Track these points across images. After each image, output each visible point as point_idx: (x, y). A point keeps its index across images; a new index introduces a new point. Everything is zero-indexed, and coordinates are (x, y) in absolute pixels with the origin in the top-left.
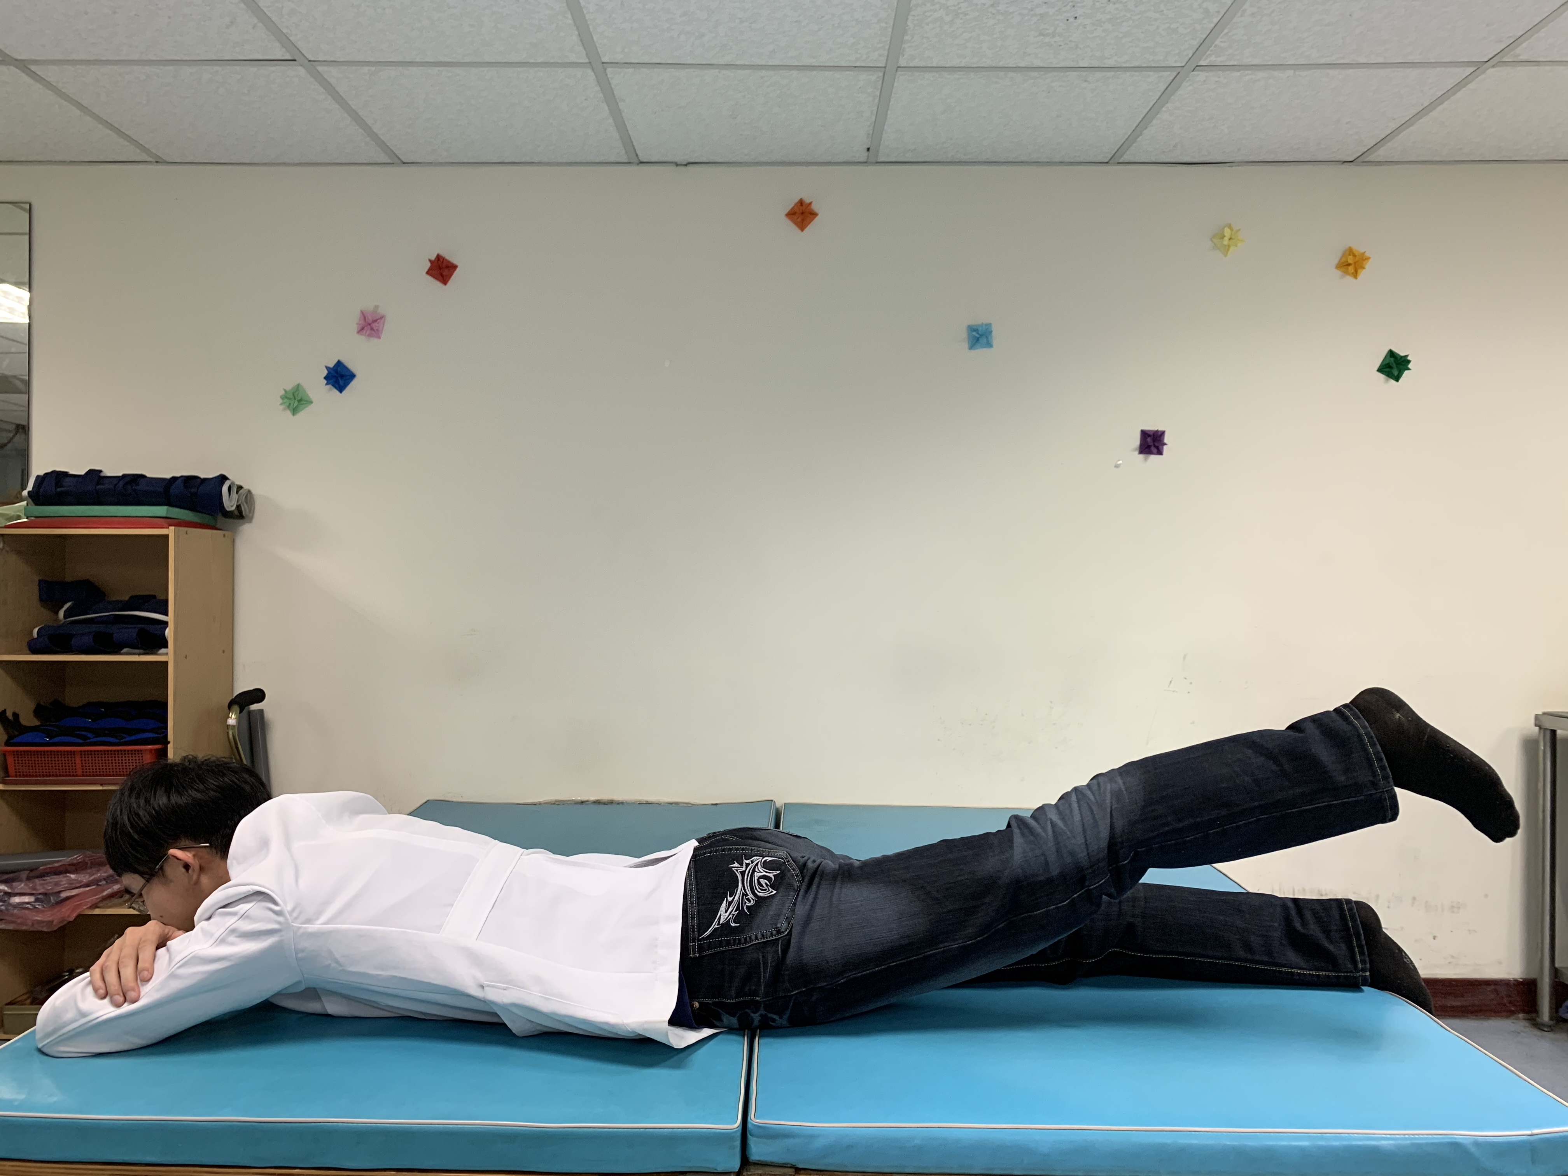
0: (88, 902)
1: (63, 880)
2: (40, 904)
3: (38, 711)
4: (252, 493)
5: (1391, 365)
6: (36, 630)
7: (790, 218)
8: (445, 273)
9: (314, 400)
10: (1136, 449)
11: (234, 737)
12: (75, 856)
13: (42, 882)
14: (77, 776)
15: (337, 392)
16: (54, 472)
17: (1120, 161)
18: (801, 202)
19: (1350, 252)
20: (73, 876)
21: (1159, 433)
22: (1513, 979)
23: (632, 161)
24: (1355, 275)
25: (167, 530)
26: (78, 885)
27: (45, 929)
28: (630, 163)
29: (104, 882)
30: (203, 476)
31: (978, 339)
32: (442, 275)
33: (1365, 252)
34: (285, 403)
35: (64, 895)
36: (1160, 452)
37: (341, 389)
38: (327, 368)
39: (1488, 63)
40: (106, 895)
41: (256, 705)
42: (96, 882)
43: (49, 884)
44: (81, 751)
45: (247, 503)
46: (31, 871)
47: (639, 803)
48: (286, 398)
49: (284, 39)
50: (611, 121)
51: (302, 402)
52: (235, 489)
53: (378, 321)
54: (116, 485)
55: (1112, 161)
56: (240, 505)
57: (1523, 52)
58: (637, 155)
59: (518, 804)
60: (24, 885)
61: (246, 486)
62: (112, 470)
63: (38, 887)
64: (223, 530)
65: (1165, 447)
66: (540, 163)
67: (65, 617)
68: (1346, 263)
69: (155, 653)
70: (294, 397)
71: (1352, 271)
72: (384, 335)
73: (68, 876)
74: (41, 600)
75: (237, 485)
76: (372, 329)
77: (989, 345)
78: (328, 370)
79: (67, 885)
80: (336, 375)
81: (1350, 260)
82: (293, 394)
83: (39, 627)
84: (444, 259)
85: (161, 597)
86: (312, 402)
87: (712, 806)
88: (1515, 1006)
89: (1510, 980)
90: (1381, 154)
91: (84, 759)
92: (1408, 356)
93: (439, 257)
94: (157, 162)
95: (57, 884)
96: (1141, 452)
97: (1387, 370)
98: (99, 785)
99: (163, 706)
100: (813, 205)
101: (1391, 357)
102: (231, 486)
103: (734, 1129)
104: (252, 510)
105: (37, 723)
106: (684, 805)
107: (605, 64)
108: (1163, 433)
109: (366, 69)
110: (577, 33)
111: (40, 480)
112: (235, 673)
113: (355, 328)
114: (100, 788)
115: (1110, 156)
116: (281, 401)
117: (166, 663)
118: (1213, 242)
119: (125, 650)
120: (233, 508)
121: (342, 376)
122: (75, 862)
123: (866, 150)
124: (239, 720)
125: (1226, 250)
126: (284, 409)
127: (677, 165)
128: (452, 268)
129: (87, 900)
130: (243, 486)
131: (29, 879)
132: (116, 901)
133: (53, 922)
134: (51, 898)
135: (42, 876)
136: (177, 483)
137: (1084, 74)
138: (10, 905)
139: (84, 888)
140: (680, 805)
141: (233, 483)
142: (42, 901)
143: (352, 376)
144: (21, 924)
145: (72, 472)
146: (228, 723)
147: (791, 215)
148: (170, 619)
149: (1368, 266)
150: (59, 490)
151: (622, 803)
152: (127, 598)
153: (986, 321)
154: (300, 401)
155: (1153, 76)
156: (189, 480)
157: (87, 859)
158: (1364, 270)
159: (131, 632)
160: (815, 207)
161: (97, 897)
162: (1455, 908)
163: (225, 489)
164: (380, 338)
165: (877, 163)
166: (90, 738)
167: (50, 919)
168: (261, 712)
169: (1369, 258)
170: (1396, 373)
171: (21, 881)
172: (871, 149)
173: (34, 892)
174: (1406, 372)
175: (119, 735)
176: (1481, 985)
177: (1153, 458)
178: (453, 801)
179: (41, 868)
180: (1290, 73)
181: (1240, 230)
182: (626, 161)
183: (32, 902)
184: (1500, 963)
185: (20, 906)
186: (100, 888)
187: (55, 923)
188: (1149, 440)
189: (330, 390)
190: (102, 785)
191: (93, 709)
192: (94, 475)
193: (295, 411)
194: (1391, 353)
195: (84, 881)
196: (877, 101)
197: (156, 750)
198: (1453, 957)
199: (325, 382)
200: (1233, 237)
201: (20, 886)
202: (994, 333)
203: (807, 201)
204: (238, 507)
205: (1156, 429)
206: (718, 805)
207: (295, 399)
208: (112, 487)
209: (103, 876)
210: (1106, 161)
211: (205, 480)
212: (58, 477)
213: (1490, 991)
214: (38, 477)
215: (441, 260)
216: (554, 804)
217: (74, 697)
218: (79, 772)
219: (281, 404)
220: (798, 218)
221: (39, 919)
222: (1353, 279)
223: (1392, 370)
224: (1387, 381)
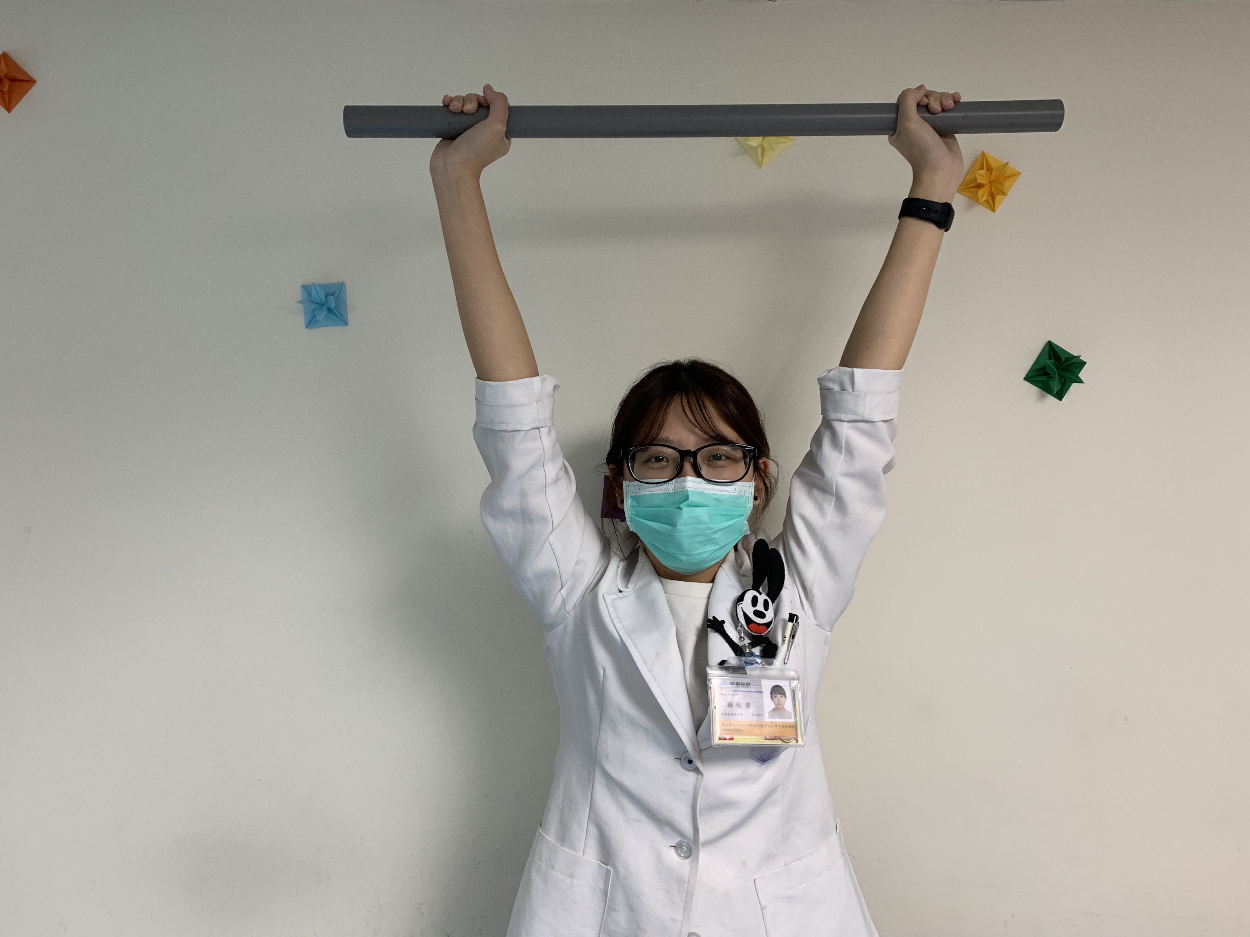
5: (1048, 370)
19: (983, 161)
24: (991, 205)
31: (322, 309)
33: (1008, 163)
68: (976, 183)
71: (985, 198)
77: (344, 320)
81: (982, 176)
92: (1080, 356)
97: (1043, 377)
100: (25, 65)
101: (1052, 353)
125: (758, 156)
149: (1014, 188)
153: (335, 280)
158: (1005, 196)
169: (1019, 174)
170: (1057, 384)
174: (1074, 385)
194: (1051, 349)
202: (349, 300)
222: (988, 212)
223: (1050, 382)
224: (1042, 397)
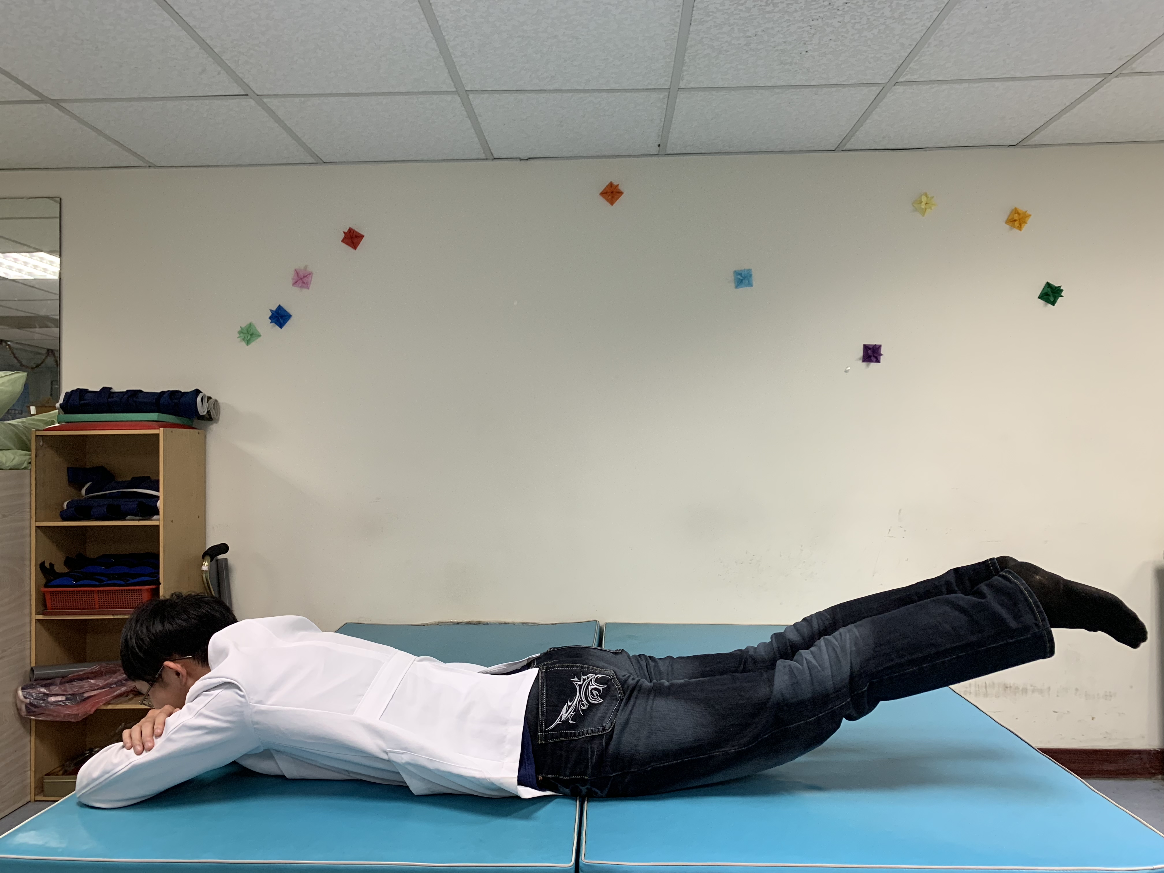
0: (103, 700)
1: (86, 684)
2: (70, 702)
3: (67, 562)
4: (218, 402)
5: (1048, 293)
6: (65, 504)
7: (602, 196)
8: (355, 241)
9: (261, 333)
10: (860, 359)
11: (207, 579)
12: (94, 667)
13: (71, 686)
14: (95, 608)
15: (279, 328)
16: (78, 389)
17: (844, 149)
18: (611, 184)
19: (1016, 211)
20: (92, 681)
21: (877, 347)
22: (1153, 749)
23: (488, 158)
24: (1020, 228)
25: (159, 430)
26: (96, 688)
27: (73, 720)
28: (486, 159)
29: (114, 686)
30: (183, 390)
31: (742, 280)
32: (352, 242)
33: (1027, 211)
34: (241, 336)
35: (86, 695)
36: (878, 361)
37: (281, 326)
38: (271, 311)
39: (1112, 75)
40: (116, 695)
41: (222, 555)
42: (109, 685)
43: (76, 687)
44: (98, 591)
45: (214, 409)
46: (63, 677)
47: (499, 624)
48: (242, 333)
49: (240, 81)
50: (473, 130)
51: (254, 336)
52: (206, 400)
53: (308, 276)
54: (122, 398)
55: (838, 149)
56: (209, 411)
57: (1138, 66)
58: (492, 154)
59: (411, 625)
60: (58, 689)
61: (213, 397)
62: (119, 387)
63: (68, 690)
64: (198, 429)
65: (882, 357)
66: (422, 161)
67: (86, 493)
68: (1013, 220)
69: (149, 519)
70: (248, 332)
71: (1018, 225)
72: (310, 288)
73: (89, 681)
74: (69, 481)
75: (207, 396)
76: (303, 283)
77: (750, 284)
78: (272, 313)
79: (88, 688)
80: (277, 315)
81: (1016, 217)
82: (247, 330)
83: (68, 501)
84: (354, 231)
85: (153, 478)
86: (260, 336)
87: (553, 625)
88: (1155, 769)
89: (1151, 750)
90: (1036, 139)
91: (100, 596)
92: (1060, 286)
93: (350, 230)
94: (150, 166)
95: (81, 687)
96: (864, 361)
97: (1046, 297)
98: (111, 615)
99: (156, 557)
100: (619, 185)
101: (1048, 288)
102: (203, 397)
103: (570, 867)
104: (218, 413)
105: (66, 570)
106: (533, 625)
107: (467, 92)
108: (880, 346)
109: (297, 100)
110: (447, 71)
111: (68, 395)
112: (207, 532)
113: (291, 282)
114: (112, 617)
115: (837, 145)
116: (238, 335)
117: (158, 526)
118: (914, 206)
119: (129, 517)
120: (205, 413)
121: (282, 317)
122: (94, 671)
123: (658, 146)
124: (210, 567)
125: (923, 212)
126: (240, 341)
127: (521, 159)
128: (360, 237)
129: (103, 699)
130: (212, 397)
131: (61, 683)
132: (123, 699)
133: (78, 714)
134: (78, 697)
135: (71, 681)
136: (164, 396)
137: (815, 89)
138: (48, 702)
139: (100, 690)
140: (529, 625)
141: (204, 395)
142: (71, 700)
143: (290, 316)
144: (57, 716)
145: (90, 389)
146: (202, 569)
147: (604, 194)
148: (161, 494)
149: (1030, 221)
150: (81, 402)
151: (487, 624)
152: (129, 479)
153: (747, 268)
154: (251, 335)
155: (865, 90)
156: (174, 393)
157: (103, 669)
158: (1026, 225)
159: (133, 504)
160: (621, 188)
161: (110, 696)
162: (1108, 696)
163: (199, 399)
164: (308, 288)
165: (666, 154)
166: (104, 581)
167: (77, 713)
168: (226, 560)
169: (1030, 215)
170: (1052, 299)
171: (56, 685)
172: (661, 146)
173: (65, 693)
174: (1060, 298)
175: (125, 579)
176: (1128, 754)
177: (873, 365)
178: (364, 624)
179: (70, 675)
180: (965, 85)
181: (933, 197)
182: (485, 158)
183: (63, 701)
184: (1143, 737)
185: (55, 703)
186: (111, 690)
187: (80, 715)
188: (869, 352)
189: (273, 327)
190: (113, 615)
191: (106, 559)
192: (106, 390)
193: (248, 342)
194: (1048, 285)
195: (101, 684)
196: (664, 112)
197: (151, 589)
198: (1106, 732)
199: (270, 321)
200: (928, 202)
201: (55, 689)
202: (753, 276)
203: (615, 183)
204: (208, 412)
205: (874, 344)
206: (557, 625)
207: (248, 334)
208: (118, 399)
209: (115, 681)
210: (834, 149)
211: (185, 393)
212: (81, 393)
213: (1136, 759)
214: (67, 393)
215: (352, 232)
216: (437, 625)
217: (93, 551)
218: (97, 606)
219: (238, 338)
220: (608, 196)
221: (69, 712)
222: (1018, 231)
223: (1049, 297)
224: (1046, 305)
